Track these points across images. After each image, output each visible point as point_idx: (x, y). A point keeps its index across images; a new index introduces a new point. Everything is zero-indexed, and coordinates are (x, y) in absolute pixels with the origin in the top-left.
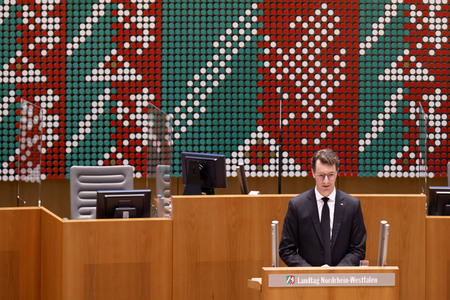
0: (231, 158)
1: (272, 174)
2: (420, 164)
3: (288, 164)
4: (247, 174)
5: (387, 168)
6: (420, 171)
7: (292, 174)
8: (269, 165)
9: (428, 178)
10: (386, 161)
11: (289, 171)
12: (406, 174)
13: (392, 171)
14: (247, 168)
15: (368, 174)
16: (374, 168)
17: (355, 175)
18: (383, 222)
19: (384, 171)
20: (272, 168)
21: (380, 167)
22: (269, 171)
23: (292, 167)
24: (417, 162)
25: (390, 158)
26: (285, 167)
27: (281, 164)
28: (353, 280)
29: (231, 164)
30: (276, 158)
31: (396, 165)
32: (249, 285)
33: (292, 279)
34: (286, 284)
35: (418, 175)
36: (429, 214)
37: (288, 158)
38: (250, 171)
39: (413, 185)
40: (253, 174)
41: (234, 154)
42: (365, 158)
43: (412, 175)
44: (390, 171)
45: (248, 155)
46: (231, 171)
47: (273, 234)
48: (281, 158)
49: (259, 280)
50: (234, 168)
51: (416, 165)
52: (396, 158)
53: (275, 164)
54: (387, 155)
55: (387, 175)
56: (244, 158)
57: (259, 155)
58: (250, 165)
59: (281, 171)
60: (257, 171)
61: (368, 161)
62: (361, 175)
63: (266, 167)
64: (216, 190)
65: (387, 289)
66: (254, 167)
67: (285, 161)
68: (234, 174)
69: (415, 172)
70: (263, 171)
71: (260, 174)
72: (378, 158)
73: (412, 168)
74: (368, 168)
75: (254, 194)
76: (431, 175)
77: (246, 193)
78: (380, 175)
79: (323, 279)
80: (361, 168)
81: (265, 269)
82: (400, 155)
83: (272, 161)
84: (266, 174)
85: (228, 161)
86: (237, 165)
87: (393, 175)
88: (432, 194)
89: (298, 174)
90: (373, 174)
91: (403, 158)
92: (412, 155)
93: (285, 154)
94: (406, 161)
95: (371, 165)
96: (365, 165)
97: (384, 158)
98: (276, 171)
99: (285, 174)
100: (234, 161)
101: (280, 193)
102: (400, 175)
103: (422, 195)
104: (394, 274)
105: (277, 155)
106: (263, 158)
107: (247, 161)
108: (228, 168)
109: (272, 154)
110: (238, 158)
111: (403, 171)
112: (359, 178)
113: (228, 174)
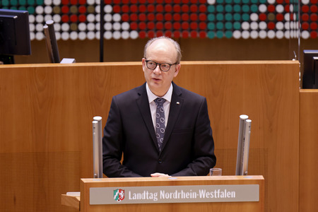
0: (35, 15)
1: (91, 36)
2: (291, 20)
3: (113, 22)
4: (58, 36)
5: (245, 26)
6: (290, 29)
7: (117, 36)
8: (87, 23)
9: (301, 38)
10: (244, 16)
11: (113, 31)
12: (271, 34)
13: (252, 29)
14: (57, 27)
15: (220, 35)
16: (228, 25)
17: (203, 35)
18: (243, 117)
19: (242, 30)
20: (91, 27)
21: (237, 25)
22: (87, 31)
23: (117, 26)
24: (287, 17)
25: (250, 13)
26: (108, 26)
27: (103, 22)
28: (203, 195)
29: (35, 23)
30: (95, 14)
31: (258, 22)
32: (64, 202)
33: (121, 194)
34: (113, 199)
35: (287, 35)
36: (304, 87)
37: (112, 14)
38: (61, 32)
39: (282, 48)
40: (65, 36)
41: (39, 10)
42: (216, 13)
43: (280, 35)
44: (250, 30)
45: (58, 10)
46: (35, 32)
47: (95, 133)
48: (103, 13)
49: (77, 195)
50: (40, 27)
51: (284, 22)
52: (258, 13)
53: (95, 22)
54: (246, 8)
55: (246, 35)
56: (53, 14)
57: (73, 10)
58: (61, 23)
59: (103, 31)
60: (70, 32)
61: (220, 17)
62: (210, 35)
63: (82, 26)
64: (16, 57)
65: (249, 206)
66: (66, 27)
67: (108, 18)
68: (40, 36)
69: (284, 30)
70: (78, 31)
71: (74, 36)
72: (233, 13)
73: (279, 25)
74: (220, 25)
75: (67, 62)
76: (306, 35)
77: (57, 61)
78: (237, 35)
79: (162, 194)
80: (211, 26)
81: (85, 180)
82: (263, 8)
83: (91, 18)
84: (82, 36)
85: (31, 18)
86: (44, 23)
87: (254, 35)
88: (307, 60)
89: (125, 35)
90: (227, 35)
91: (267, 13)
92: (280, 9)
93: (108, 9)
94: (271, 17)
95: (225, 22)
96: (216, 22)
97: (242, 13)
98: (95, 31)
99: (108, 36)
100: (40, 19)
101: (102, 61)
102: (263, 35)
103: (294, 61)
104: (258, 186)
105: (98, 9)
106: (78, 14)
107: (57, 18)
108: (32, 27)
109: (89, 9)
110: (44, 14)
111: (267, 30)
112: (209, 40)
113: (32, 36)
